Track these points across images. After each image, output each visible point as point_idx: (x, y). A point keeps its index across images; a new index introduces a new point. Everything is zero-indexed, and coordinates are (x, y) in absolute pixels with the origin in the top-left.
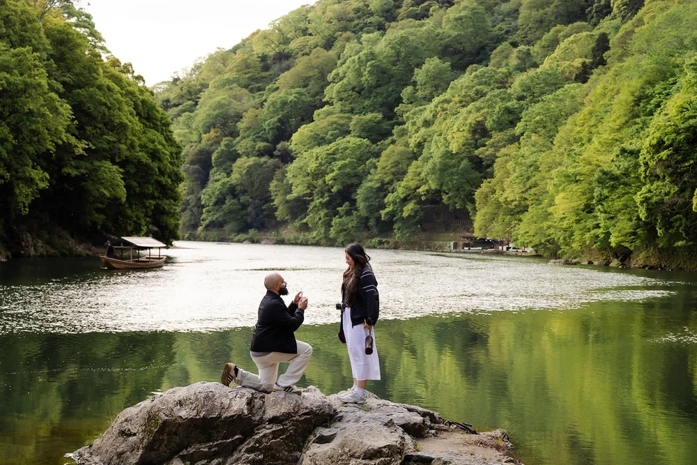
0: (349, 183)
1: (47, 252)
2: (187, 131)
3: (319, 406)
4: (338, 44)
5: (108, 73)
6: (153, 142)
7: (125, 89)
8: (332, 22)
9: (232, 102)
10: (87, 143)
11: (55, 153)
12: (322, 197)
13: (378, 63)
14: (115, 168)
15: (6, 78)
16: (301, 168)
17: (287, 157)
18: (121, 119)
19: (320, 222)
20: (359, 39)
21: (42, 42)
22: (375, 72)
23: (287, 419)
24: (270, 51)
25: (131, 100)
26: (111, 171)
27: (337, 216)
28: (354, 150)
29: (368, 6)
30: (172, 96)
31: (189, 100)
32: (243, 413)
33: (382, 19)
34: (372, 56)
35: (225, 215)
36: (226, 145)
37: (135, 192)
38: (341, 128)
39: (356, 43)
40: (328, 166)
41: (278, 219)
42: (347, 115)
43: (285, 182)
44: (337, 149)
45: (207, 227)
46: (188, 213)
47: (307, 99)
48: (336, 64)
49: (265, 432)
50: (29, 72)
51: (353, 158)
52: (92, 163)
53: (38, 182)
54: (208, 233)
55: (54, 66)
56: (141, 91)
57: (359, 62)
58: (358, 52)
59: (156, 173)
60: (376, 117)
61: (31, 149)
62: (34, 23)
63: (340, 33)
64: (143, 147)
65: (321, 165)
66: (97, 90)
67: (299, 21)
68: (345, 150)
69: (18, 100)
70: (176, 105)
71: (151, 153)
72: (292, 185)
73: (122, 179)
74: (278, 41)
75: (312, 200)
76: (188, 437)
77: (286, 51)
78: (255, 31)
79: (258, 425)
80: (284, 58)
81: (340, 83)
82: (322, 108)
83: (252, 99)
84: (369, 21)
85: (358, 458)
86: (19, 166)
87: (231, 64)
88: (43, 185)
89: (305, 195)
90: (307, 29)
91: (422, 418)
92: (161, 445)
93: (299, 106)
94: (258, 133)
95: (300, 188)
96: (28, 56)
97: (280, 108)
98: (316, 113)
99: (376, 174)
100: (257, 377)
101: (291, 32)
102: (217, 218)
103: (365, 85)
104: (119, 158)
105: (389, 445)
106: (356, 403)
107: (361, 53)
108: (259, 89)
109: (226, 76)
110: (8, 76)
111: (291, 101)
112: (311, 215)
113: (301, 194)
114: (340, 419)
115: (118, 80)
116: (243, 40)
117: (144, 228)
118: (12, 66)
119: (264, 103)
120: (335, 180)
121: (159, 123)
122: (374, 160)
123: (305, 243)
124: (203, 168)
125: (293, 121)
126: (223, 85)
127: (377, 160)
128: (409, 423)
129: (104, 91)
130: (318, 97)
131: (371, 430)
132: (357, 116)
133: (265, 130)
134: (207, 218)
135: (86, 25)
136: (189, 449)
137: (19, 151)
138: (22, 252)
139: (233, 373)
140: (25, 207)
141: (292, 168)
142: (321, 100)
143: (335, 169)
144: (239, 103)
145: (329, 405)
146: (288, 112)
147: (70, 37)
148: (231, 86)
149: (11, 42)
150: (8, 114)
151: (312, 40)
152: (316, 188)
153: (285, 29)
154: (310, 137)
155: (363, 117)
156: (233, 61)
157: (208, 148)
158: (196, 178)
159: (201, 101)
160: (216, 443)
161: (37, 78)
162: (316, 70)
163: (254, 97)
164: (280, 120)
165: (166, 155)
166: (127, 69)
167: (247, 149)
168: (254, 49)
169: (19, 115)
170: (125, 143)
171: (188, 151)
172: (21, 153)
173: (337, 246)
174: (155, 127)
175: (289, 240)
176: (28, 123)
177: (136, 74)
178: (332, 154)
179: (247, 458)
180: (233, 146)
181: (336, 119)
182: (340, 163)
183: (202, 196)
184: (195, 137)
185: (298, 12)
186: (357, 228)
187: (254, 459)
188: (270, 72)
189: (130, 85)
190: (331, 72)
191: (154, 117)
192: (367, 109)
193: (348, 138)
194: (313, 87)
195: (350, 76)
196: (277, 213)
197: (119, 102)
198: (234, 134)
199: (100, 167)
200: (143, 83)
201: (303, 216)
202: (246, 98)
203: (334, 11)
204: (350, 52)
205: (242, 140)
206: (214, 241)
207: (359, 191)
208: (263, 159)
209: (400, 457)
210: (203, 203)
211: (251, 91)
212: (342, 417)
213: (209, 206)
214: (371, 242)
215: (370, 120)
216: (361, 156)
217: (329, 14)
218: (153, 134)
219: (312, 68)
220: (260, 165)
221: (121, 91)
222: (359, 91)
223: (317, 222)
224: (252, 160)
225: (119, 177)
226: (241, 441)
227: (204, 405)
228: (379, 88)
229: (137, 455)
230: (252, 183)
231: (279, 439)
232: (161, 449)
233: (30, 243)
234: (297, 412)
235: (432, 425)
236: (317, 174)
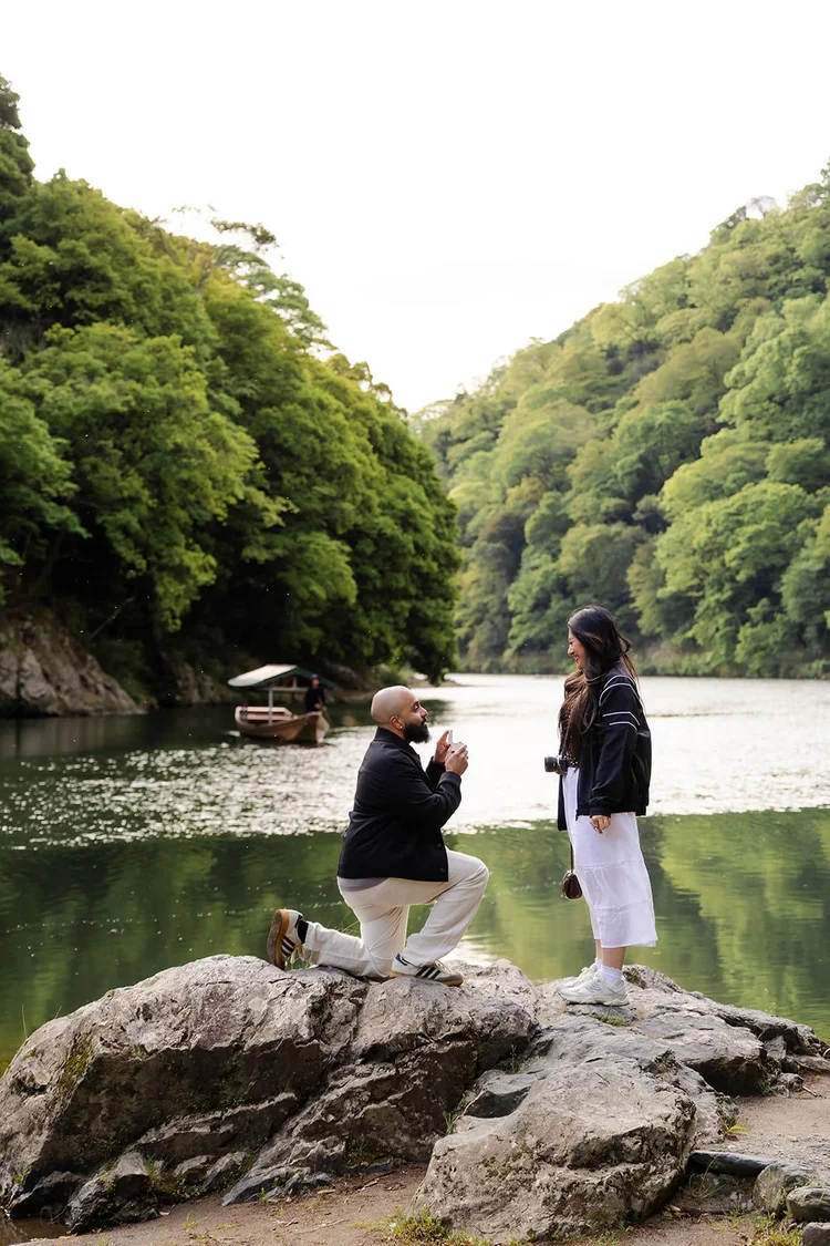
0: (767, 564)
1: (222, 696)
2: (481, 484)
3: (491, 1017)
4: (741, 321)
5: (322, 378)
6: (404, 498)
7: (354, 406)
8: (730, 283)
9: (557, 430)
10: (284, 501)
11: (226, 520)
12: (720, 590)
13: (815, 350)
14: (334, 544)
15: (134, 390)
16: (681, 542)
17: (656, 523)
18: (343, 456)
19: (718, 635)
20: (778, 309)
21: (201, 327)
22: (808, 366)
23: (406, 1052)
24: (624, 341)
25: (364, 424)
26: (330, 552)
27: (748, 624)
28: (774, 506)
29: (793, 251)
30: (455, 426)
31: (484, 430)
32: (298, 1036)
33: (819, 272)
34: (803, 337)
35: (550, 627)
36: (550, 506)
37: (374, 586)
38: (752, 469)
39: (773, 316)
40: (728, 537)
41: (643, 632)
42: (761, 444)
43: (653, 567)
44: (745, 505)
45: (520, 650)
46: (486, 626)
47: (690, 419)
48: (739, 356)
49: (350, 1085)
50: (175, 379)
51: (773, 520)
52: (295, 537)
53: (197, 573)
54: (521, 660)
55: (225, 368)
56: (382, 409)
57: (779, 350)
58: (777, 333)
59: (410, 552)
60: (813, 447)
61: (182, 515)
62: (185, 295)
63: (744, 300)
64: (387, 507)
65: (716, 534)
66: (299, 407)
67: (671, 283)
68: (758, 507)
69: (158, 428)
70: (462, 441)
71: (401, 518)
72: (665, 572)
73: (348, 563)
74: (636, 321)
75: (703, 597)
76: (161, 1098)
77: (650, 337)
78: (597, 306)
79: (336, 1065)
80: (647, 350)
81: (747, 389)
82: (716, 433)
83: (592, 424)
84: (796, 277)
85: (560, 1164)
86: (162, 546)
87: (555, 365)
88: (206, 578)
89: (691, 588)
90: (686, 296)
91: (758, 1044)
92: (93, 1117)
93: (675, 433)
94: (605, 482)
95: (680, 576)
96: (173, 351)
97: (642, 436)
98: (705, 442)
99: (814, 547)
100: (356, 943)
101: (658, 303)
102: (537, 634)
103: (792, 391)
104: (343, 526)
105: (642, 1129)
106: (599, 1004)
107: (783, 335)
108: (605, 406)
109: (547, 386)
110: (138, 387)
111: (660, 425)
112: (702, 623)
113: (683, 587)
114: (546, 1049)
115: (339, 391)
116: (576, 323)
117: (396, 652)
118: (144, 370)
119: (614, 430)
120: (743, 559)
121: (414, 465)
122: (810, 522)
123: (693, 674)
124: (511, 547)
125: (665, 460)
126: (542, 402)
127: (817, 521)
128: (722, 1059)
129: (313, 409)
130: (708, 415)
131: (605, 1082)
132: (779, 446)
133: (616, 476)
134: (519, 633)
135: (293, 302)
136: (163, 1128)
137: (162, 520)
138: (178, 698)
139: (293, 934)
140: (174, 617)
141: (663, 541)
142: (713, 420)
143: (741, 539)
144: (571, 432)
145: (517, 1014)
146: (656, 444)
147: (251, 316)
148: (556, 403)
149: (146, 329)
150: (140, 454)
151: (695, 316)
152: (708, 574)
153: (648, 299)
154: (697, 485)
155: (788, 446)
156: (558, 359)
157: (517, 512)
158: (499, 564)
159: (503, 431)
160: (230, 1112)
161: (187, 388)
162: (704, 368)
163: (595, 421)
164: (642, 459)
165: (426, 519)
166: (360, 373)
167: (585, 511)
168: (595, 336)
169: (160, 454)
170: (353, 502)
171: (486, 519)
172: (165, 523)
173: (751, 677)
174: (409, 472)
175: (663, 669)
176: (174, 469)
177: (375, 382)
178: (735, 514)
179: (304, 1152)
180: (560, 508)
181: (742, 453)
182: (750, 530)
183: (510, 597)
184: (495, 495)
185: (670, 268)
186: (783, 645)
187: (320, 1155)
188: (624, 375)
189: (360, 399)
190: (730, 370)
191: (406, 454)
192: (797, 432)
193: (764, 484)
194: (699, 397)
195: (765, 373)
196: (641, 623)
197: (340, 428)
198: (562, 486)
199: (309, 542)
200: (388, 396)
201: (687, 625)
202: (582, 422)
203: (733, 263)
204: (762, 333)
205: (575, 496)
206: (533, 673)
207: (785, 578)
208: (615, 528)
209: (672, 1160)
210: (511, 608)
211: (592, 409)
212: (550, 1043)
213: (520, 613)
214: (810, 668)
215: (802, 452)
216: (788, 516)
217: (725, 268)
218: (404, 484)
219: (695, 364)
220: (609, 539)
221: (345, 410)
222: (782, 401)
223: (713, 637)
224: (596, 530)
225: (342, 561)
226: (294, 1108)
227: (203, 1016)
228: (816, 395)
229: (37, 1142)
230: (596, 572)
231: (385, 1103)
232: (93, 1128)
233: (192, 681)
234: (433, 1033)
235: (791, 1059)
236: (711, 551)
